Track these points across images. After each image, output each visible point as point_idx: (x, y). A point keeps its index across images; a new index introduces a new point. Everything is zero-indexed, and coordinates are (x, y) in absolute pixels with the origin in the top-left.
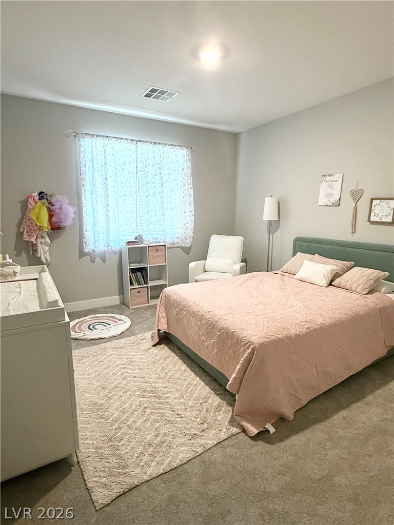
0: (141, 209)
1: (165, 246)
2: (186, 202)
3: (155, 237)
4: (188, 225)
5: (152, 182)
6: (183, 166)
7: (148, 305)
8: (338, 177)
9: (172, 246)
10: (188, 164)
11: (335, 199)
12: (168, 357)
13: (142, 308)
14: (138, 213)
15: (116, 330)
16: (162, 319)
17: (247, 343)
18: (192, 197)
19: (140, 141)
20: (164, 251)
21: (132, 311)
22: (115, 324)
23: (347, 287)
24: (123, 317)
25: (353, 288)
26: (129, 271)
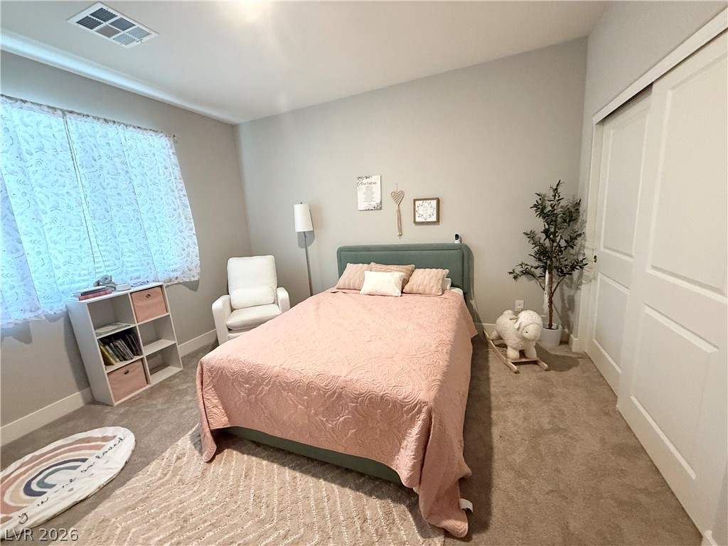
0: (97, 233)
1: (161, 286)
2: (179, 216)
3: (136, 274)
4: (190, 250)
5: (111, 186)
6: (164, 163)
7: (148, 386)
8: (375, 178)
9: (169, 284)
10: (173, 160)
11: (375, 203)
12: (249, 470)
13: (140, 397)
14: (93, 239)
15: (108, 465)
16: (215, 410)
17: (416, 404)
18: (189, 209)
19: (71, 112)
20: (161, 295)
21: (122, 410)
22: (99, 453)
23: (420, 292)
24: (109, 431)
25: (427, 291)
26: (97, 343)
